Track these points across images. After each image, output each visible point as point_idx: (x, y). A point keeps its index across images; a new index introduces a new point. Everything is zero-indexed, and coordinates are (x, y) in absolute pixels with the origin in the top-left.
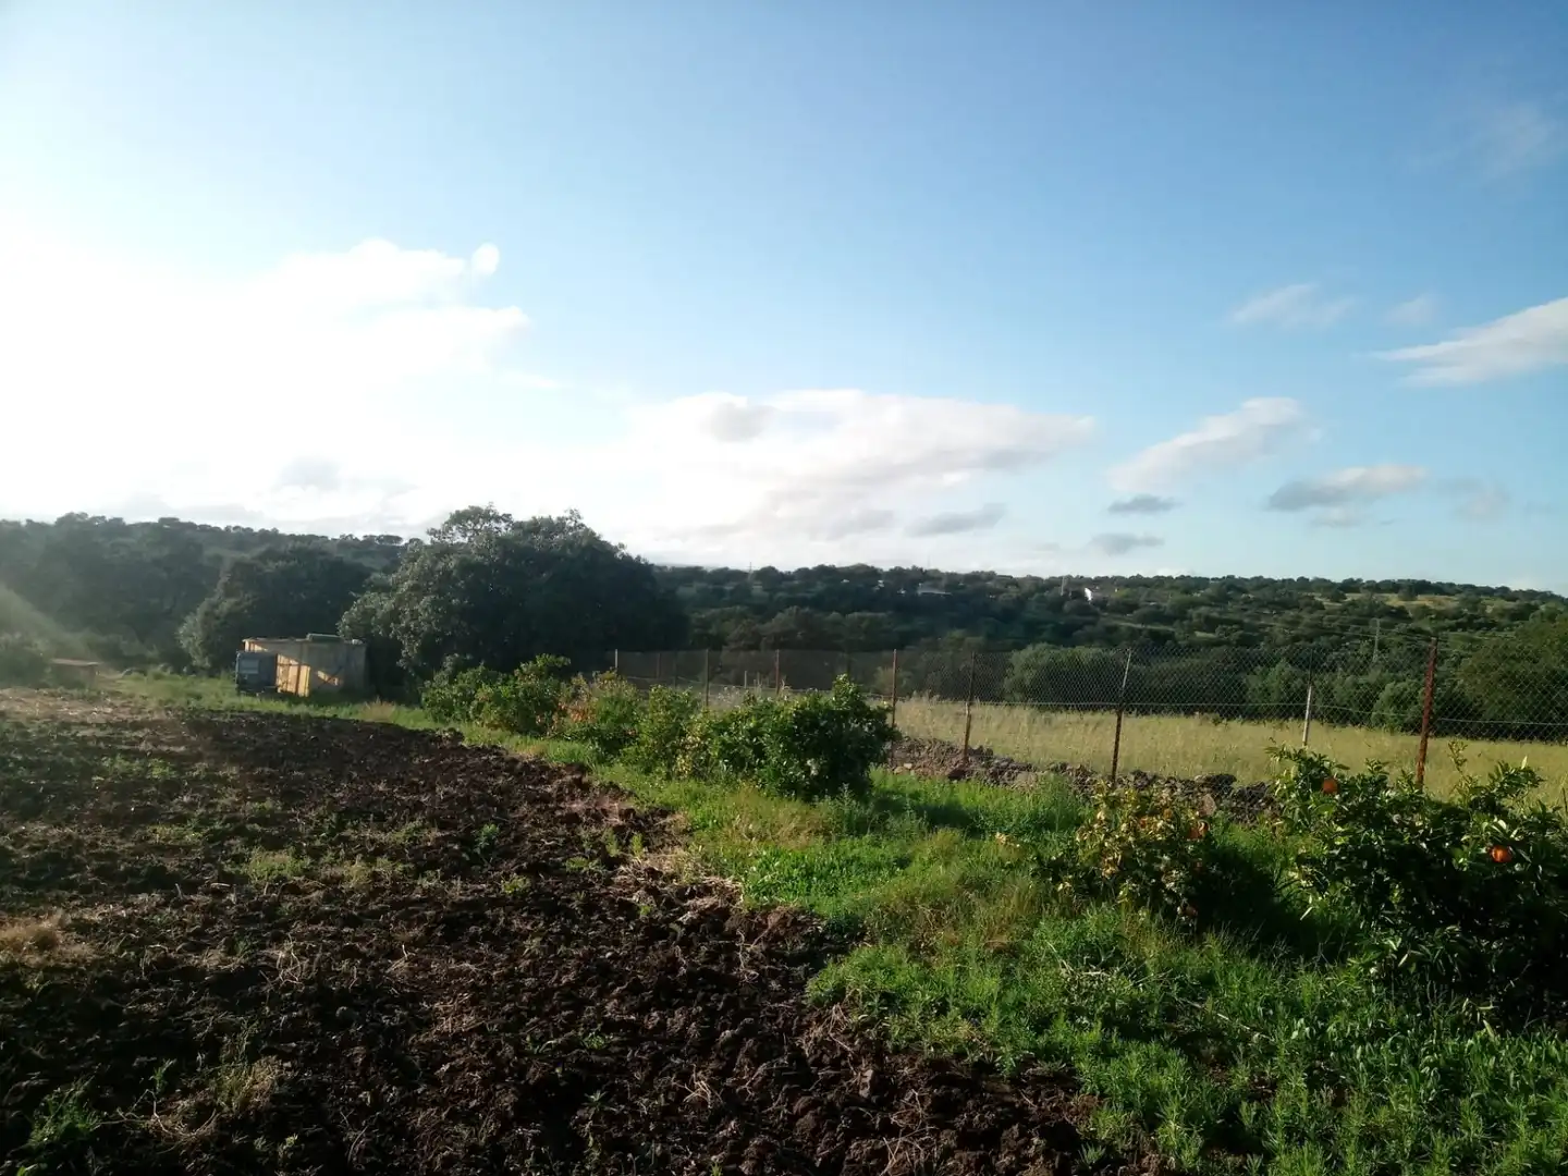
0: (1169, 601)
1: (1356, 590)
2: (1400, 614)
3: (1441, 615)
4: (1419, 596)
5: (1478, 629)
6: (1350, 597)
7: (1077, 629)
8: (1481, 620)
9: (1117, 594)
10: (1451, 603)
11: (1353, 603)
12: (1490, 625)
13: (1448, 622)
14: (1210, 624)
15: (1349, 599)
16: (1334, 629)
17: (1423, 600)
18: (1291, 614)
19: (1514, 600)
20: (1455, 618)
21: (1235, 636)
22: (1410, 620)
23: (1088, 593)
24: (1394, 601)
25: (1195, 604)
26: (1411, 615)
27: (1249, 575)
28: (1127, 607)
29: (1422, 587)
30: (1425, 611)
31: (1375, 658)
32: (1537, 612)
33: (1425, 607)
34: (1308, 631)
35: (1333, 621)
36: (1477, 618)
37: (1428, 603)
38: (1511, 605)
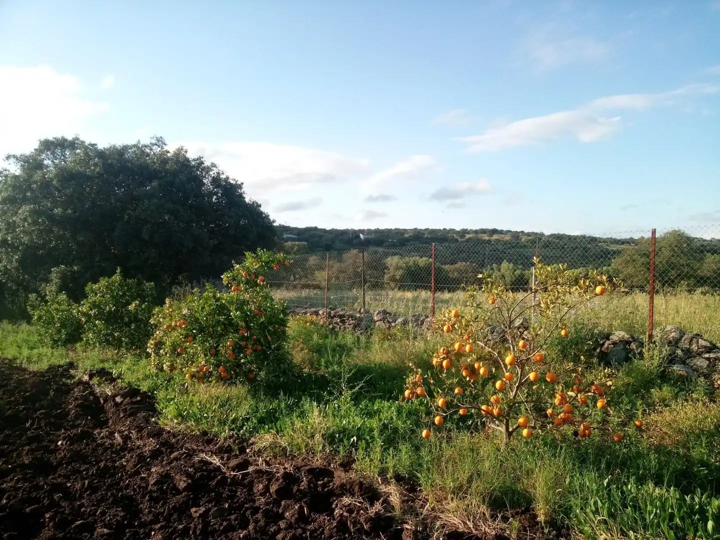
0: (397, 239)
1: (469, 233)
2: (489, 242)
3: (505, 243)
4: (494, 235)
5: (521, 248)
6: (468, 236)
8: (521, 244)
9: (375, 237)
10: (507, 238)
11: (470, 239)
13: (509, 246)
15: (467, 237)
17: (495, 237)
18: (446, 244)
20: (510, 243)
23: (362, 236)
24: (486, 237)
25: (408, 240)
26: (493, 243)
28: (379, 242)
29: (494, 231)
32: (542, 241)
33: (498, 240)
36: (519, 243)
37: (498, 238)
38: (530, 238)
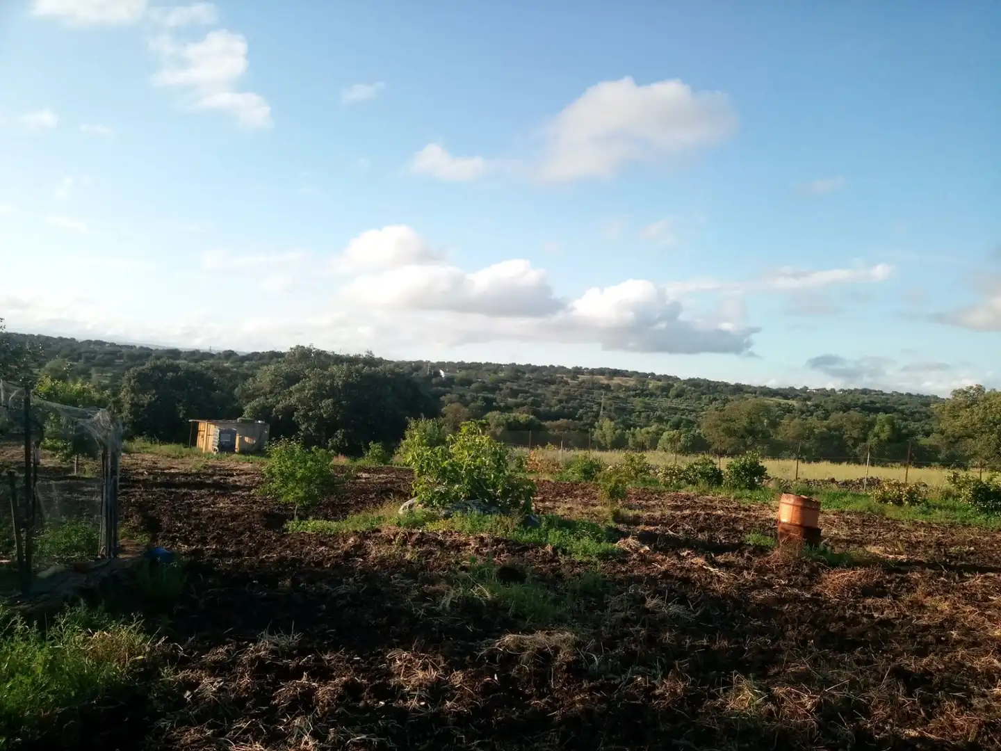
0: (488, 379)
1: (583, 373)
2: (607, 388)
3: (628, 389)
4: (615, 378)
5: (647, 396)
6: (581, 378)
7: (442, 396)
8: (648, 392)
9: (459, 374)
10: (631, 382)
11: (583, 382)
12: (652, 395)
13: (632, 393)
14: (514, 393)
16: (576, 396)
17: (616, 380)
18: (553, 387)
19: (659, 380)
20: (634, 390)
21: (530, 400)
22: (612, 391)
23: (442, 373)
24: (603, 380)
25: (503, 381)
26: (612, 388)
27: (523, 363)
28: (466, 382)
29: (616, 373)
30: (620, 386)
31: (601, 413)
32: (674, 388)
33: (619, 385)
34: (565, 397)
35: (575, 391)
36: (645, 390)
37: (620, 382)
38: (660, 383)
